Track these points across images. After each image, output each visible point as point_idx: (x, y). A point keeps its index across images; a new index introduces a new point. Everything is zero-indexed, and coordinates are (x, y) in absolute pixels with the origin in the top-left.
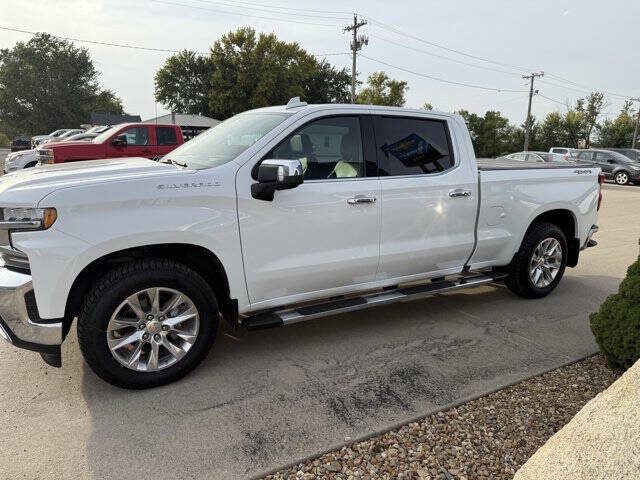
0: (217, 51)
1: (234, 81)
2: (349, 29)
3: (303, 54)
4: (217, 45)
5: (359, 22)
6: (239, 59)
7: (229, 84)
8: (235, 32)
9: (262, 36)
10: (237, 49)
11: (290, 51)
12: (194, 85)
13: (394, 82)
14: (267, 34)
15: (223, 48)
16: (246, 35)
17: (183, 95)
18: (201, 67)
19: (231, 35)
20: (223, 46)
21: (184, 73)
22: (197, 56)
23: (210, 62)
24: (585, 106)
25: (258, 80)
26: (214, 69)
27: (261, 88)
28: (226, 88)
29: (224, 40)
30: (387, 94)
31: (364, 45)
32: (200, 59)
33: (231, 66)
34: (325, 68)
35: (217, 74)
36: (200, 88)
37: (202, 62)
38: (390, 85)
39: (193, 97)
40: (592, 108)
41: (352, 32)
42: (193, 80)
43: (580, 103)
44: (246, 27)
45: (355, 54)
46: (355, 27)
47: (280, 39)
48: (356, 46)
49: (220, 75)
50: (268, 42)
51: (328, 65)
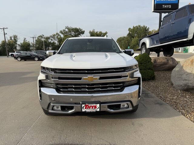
24: (13, 39)
40: (15, 39)
43: (11, 38)
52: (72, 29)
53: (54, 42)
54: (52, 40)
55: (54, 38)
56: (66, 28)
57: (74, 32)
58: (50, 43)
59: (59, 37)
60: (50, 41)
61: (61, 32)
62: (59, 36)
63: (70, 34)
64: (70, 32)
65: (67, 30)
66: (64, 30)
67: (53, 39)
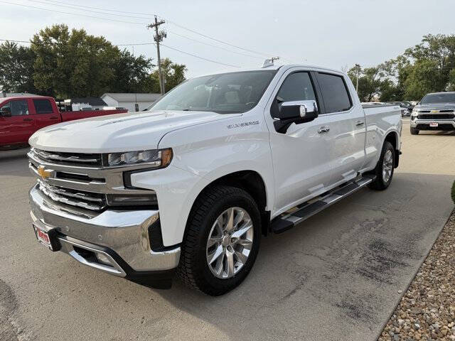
0: (36, 42)
1: (55, 65)
2: (152, 26)
3: (108, 45)
4: (36, 38)
5: (159, 21)
6: (57, 49)
7: (50, 68)
8: (51, 28)
9: (74, 31)
10: (54, 41)
11: (98, 43)
12: (19, 70)
13: (176, 65)
14: (78, 29)
15: (42, 40)
16: (60, 30)
17: (9, 78)
18: (23, 55)
19: (47, 30)
20: (41, 38)
21: (7, 60)
22: (18, 47)
23: (31, 51)
25: (75, 64)
26: (35, 57)
27: (77, 71)
28: (48, 72)
29: (42, 33)
30: (172, 74)
31: (164, 38)
32: (22, 48)
33: (51, 55)
34: (126, 55)
35: (39, 60)
36: (24, 72)
37: (24, 51)
38: (174, 67)
39: (18, 79)
41: (154, 28)
42: (17, 65)
44: (59, 24)
45: (158, 44)
46: (157, 25)
47: (89, 34)
48: (158, 38)
49: (41, 61)
50: (79, 36)
51: (128, 53)
52: (444, 41)
53: (386, 81)
54: (382, 75)
55: (389, 70)
56: (424, 40)
57: (449, 47)
58: (377, 84)
59: (404, 66)
60: (377, 77)
61: (409, 52)
62: (404, 63)
63: (435, 56)
64: (436, 48)
65: (426, 45)
66: (418, 47)
67: (384, 72)
